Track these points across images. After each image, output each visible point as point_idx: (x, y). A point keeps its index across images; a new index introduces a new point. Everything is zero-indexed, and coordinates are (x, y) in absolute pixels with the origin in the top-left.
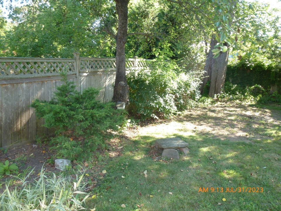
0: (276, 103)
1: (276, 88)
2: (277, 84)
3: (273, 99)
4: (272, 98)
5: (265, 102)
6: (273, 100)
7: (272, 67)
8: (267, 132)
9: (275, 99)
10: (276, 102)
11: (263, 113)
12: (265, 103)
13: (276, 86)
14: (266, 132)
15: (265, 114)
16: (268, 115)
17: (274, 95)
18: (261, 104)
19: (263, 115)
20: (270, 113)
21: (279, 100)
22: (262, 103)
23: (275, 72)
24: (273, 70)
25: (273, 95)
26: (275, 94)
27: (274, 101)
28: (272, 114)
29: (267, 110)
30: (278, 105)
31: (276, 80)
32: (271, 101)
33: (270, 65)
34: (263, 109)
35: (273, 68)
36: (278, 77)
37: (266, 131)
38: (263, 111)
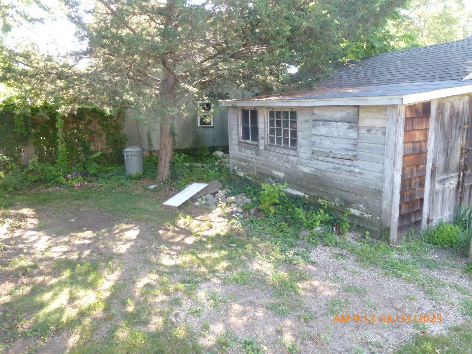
0: (40, 185)
1: (31, 149)
2: (34, 141)
3: (31, 177)
4: (30, 175)
5: (16, 188)
6: (33, 179)
7: (14, 105)
8: (47, 310)
9: (36, 176)
10: (39, 182)
11: (18, 223)
12: (17, 190)
13: (32, 146)
14: (42, 314)
15: (23, 223)
16: (32, 226)
17: (33, 167)
18: (7, 195)
19: (19, 228)
20: (34, 218)
21: (46, 176)
22: (10, 193)
23: (23, 116)
24: (18, 112)
25: (31, 167)
26: (34, 165)
27: (36, 181)
28: (39, 219)
29: (25, 211)
30: (46, 188)
31: (29, 134)
32: (29, 183)
33: (9, 100)
34: (15, 209)
35: (17, 107)
36: (31, 127)
37: (42, 305)
38: (15, 216)
